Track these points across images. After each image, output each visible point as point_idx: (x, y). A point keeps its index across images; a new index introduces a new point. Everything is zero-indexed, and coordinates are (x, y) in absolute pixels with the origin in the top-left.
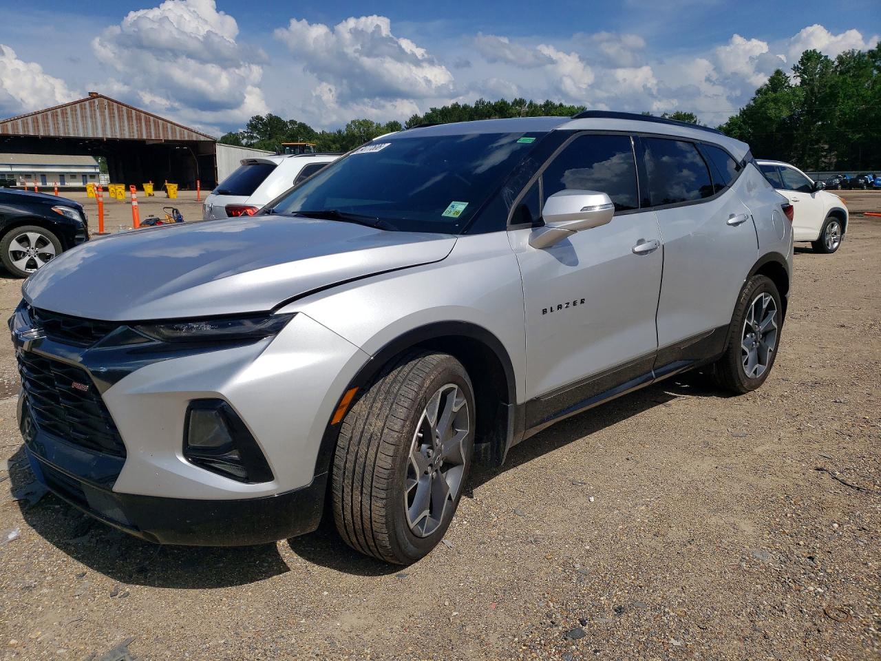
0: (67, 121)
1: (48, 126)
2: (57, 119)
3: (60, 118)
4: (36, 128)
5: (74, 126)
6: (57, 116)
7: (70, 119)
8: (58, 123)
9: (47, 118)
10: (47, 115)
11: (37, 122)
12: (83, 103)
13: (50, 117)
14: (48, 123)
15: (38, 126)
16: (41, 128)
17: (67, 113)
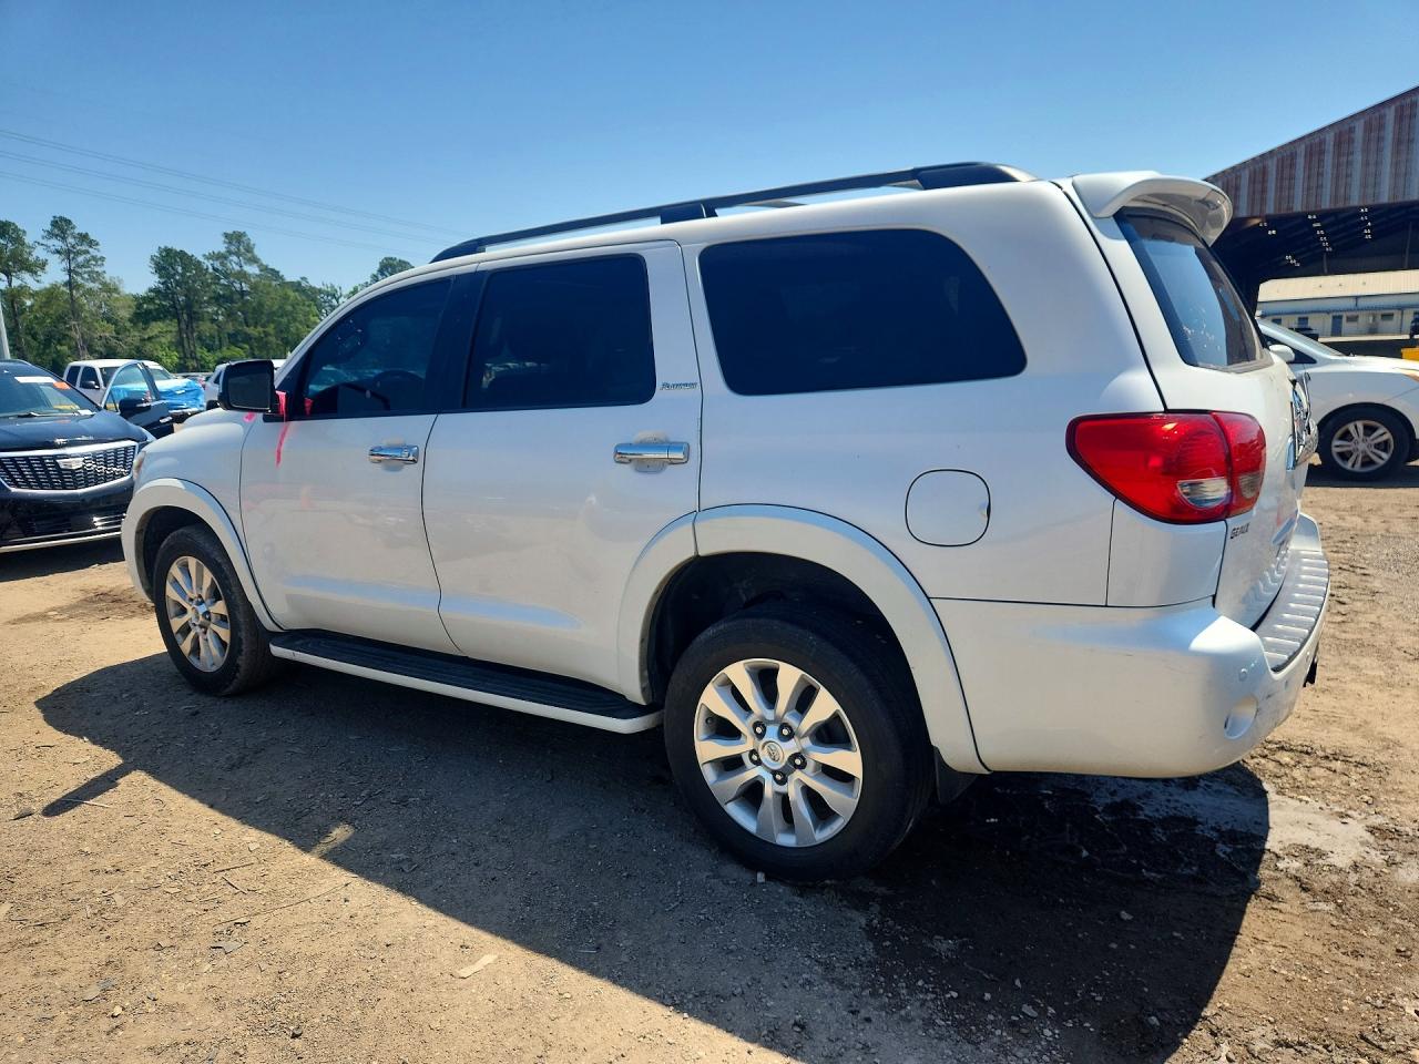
0: (1349, 163)
1: (1291, 187)
2: (1321, 161)
3: (1329, 159)
4: (1258, 196)
5: (1365, 176)
6: (1322, 152)
7: (1358, 158)
8: (1320, 175)
9: (1292, 165)
10: (1293, 156)
11: (1264, 181)
12: (1408, 101)
13: (1300, 161)
14: (1292, 178)
15: (1264, 191)
16: (1271, 195)
17: (1351, 141)
